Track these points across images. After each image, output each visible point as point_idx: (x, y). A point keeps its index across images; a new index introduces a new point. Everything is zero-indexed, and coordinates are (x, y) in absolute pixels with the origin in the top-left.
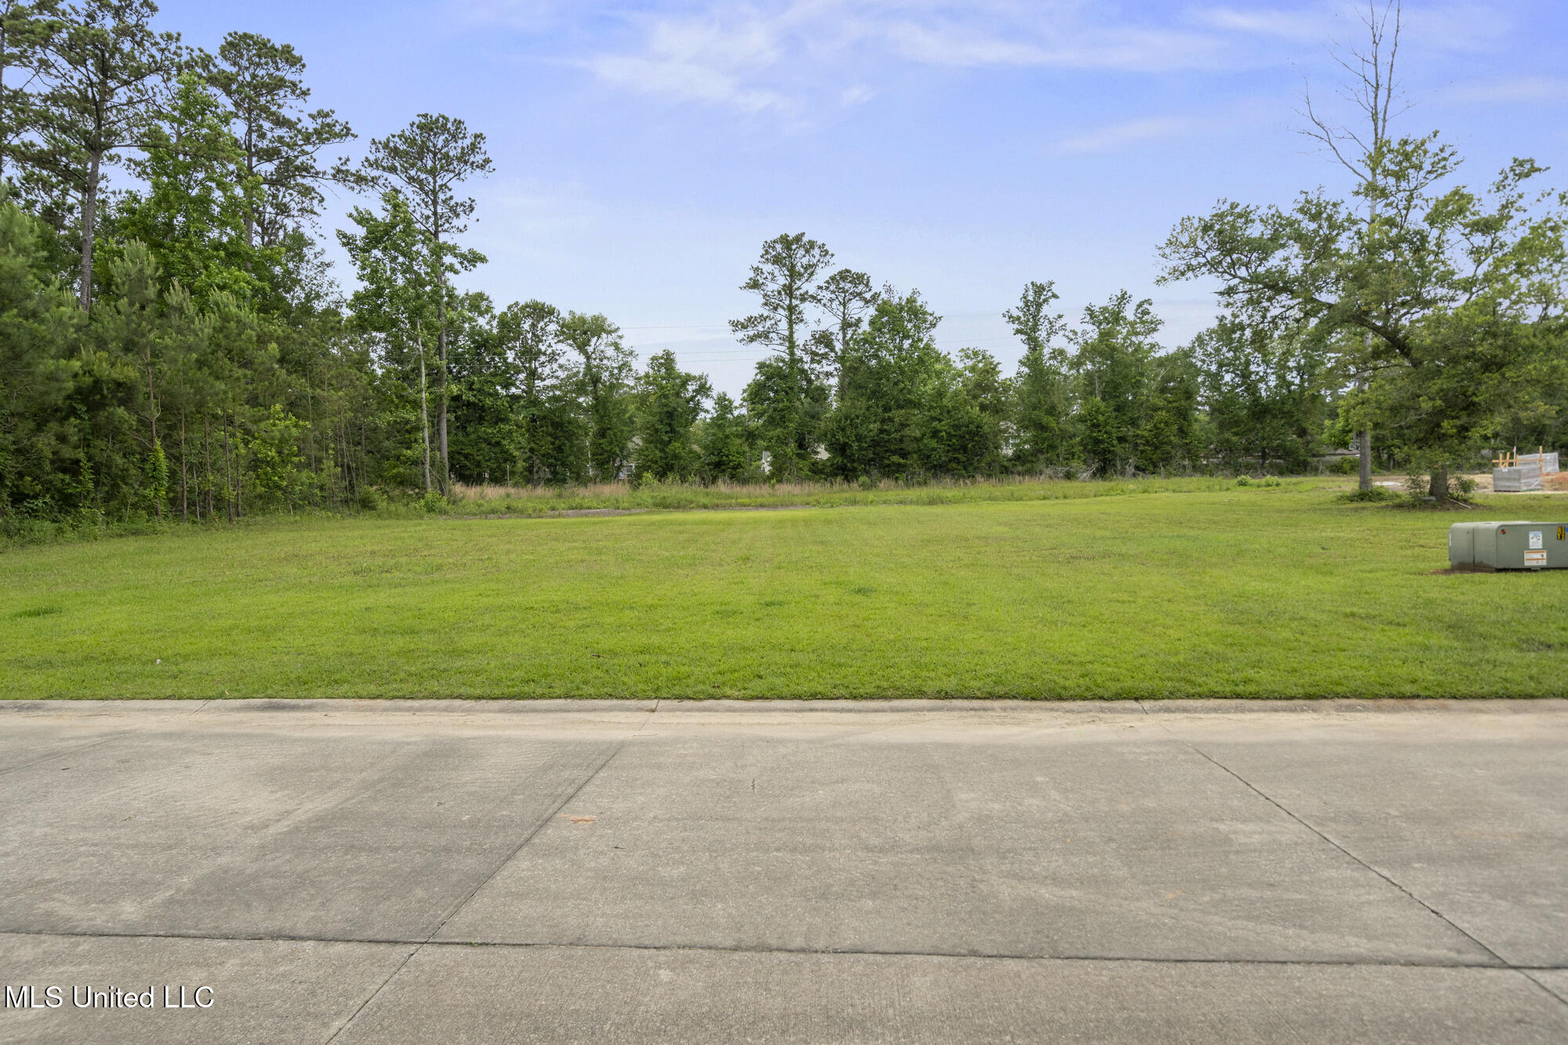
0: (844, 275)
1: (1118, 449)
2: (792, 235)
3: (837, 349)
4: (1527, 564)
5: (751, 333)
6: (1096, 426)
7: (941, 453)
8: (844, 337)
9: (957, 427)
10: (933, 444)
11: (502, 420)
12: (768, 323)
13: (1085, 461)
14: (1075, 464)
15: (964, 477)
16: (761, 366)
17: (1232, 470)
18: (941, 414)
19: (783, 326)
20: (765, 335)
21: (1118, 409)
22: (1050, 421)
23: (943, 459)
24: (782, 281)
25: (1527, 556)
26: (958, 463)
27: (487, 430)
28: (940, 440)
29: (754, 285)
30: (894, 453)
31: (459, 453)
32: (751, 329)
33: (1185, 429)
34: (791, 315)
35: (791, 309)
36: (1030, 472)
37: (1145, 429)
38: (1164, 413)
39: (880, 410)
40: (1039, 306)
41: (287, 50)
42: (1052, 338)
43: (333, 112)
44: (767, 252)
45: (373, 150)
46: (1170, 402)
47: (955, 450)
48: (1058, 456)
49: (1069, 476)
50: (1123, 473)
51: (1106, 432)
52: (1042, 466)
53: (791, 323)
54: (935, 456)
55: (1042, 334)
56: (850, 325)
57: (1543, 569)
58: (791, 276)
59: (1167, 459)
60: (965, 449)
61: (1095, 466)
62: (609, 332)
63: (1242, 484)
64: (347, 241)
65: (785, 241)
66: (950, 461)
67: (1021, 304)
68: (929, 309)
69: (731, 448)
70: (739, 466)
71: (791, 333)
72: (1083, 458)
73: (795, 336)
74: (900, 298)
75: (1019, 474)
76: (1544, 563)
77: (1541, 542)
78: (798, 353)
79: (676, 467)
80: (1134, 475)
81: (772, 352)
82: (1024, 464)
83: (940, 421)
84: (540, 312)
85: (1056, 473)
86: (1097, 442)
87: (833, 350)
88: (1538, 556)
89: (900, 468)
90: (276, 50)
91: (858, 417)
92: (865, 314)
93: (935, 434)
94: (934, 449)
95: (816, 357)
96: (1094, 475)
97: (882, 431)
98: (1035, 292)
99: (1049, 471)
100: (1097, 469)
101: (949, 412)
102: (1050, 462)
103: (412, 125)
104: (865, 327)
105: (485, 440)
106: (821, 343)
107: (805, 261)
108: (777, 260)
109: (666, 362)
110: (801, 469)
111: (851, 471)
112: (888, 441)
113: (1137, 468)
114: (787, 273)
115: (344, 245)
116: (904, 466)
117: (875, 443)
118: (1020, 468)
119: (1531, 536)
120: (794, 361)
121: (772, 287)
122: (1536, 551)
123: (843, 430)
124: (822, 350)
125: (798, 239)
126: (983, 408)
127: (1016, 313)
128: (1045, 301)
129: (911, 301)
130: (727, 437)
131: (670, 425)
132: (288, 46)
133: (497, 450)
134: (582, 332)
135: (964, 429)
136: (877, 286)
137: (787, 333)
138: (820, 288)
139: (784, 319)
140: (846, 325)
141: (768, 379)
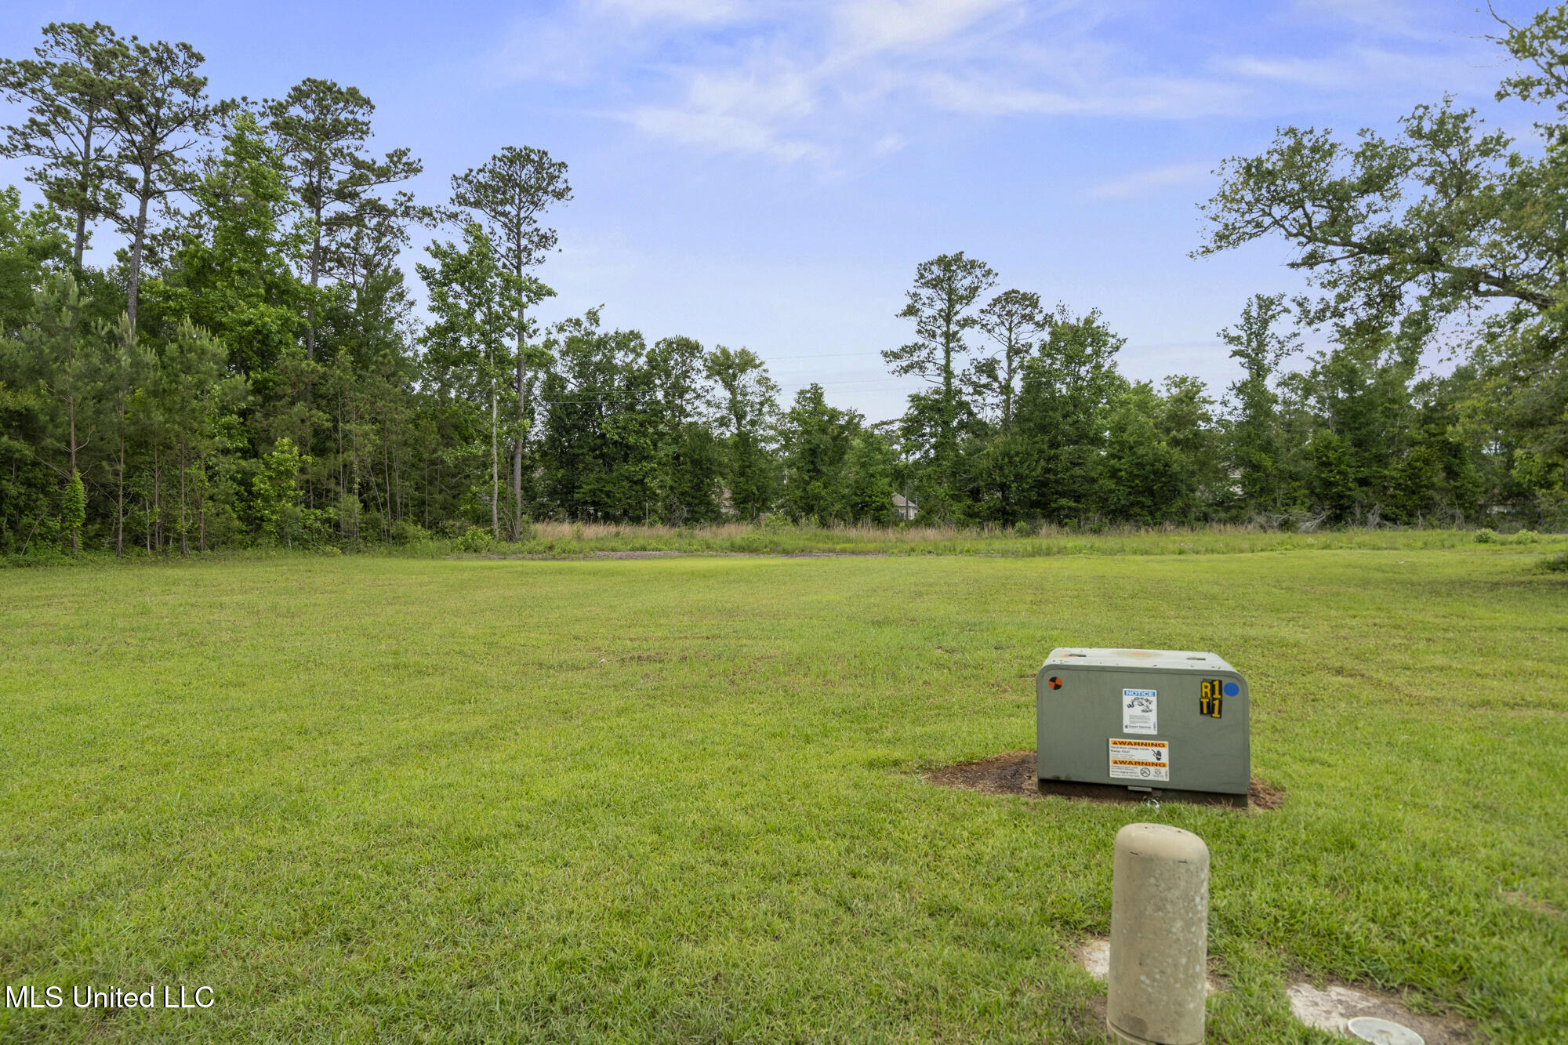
0: (1010, 297)
1: (1358, 493)
2: (950, 254)
3: (1001, 379)
4: (1117, 773)
5: (904, 364)
6: (1327, 464)
7: (1120, 495)
8: (1010, 365)
9: (1140, 466)
10: (1110, 484)
11: (645, 458)
12: (924, 353)
13: (1310, 509)
14: (1295, 510)
15: (1149, 525)
16: (915, 399)
17: (1526, 522)
18: (1121, 450)
19: (940, 355)
20: (920, 366)
21: (1359, 444)
22: (1267, 461)
23: (1123, 502)
24: (940, 305)
25: (1117, 752)
26: (1143, 508)
27: (629, 468)
28: (1119, 481)
29: (911, 311)
30: (1063, 495)
31: (601, 491)
32: (905, 359)
33: (1456, 468)
34: (948, 343)
35: (950, 337)
36: (1235, 520)
37: (1395, 469)
38: (1423, 449)
39: (1045, 447)
40: (1265, 323)
41: (353, 93)
42: (1283, 361)
43: (409, 150)
44: (922, 276)
45: (455, 185)
46: (1434, 435)
47: (1140, 493)
48: (1275, 500)
49: (1286, 526)
50: (1364, 523)
51: (1339, 473)
52: (1253, 513)
53: (948, 352)
54: (1113, 498)
55: (1269, 358)
56: (1018, 352)
57: (1163, 792)
58: (950, 300)
59: (1428, 507)
60: (1152, 493)
61: (1324, 515)
62: (756, 367)
63: (1483, 540)
64: (426, 274)
65: (944, 262)
66: (1133, 505)
67: (1241, 321)
68: (1111, 331)
69: (875, 487)
70: (882, 507)
71: (948, 362)
72: (1308, 502)
73: (952, 365)
74: (1078, 319)
75: (1219, 521)
76: (1161, 775)
77: (1153, 717)
78: (956, 383)
79: (816, 508)
80: (1380, 526)
81: (927, 384)
82: (1228, 511)
83: (1120, 458)
84: (689, 348)
85: (1269, 519)
86: (1328, 484)
87: (996, 379)
88: (1147, 754)
89: (1073, 513)
90: (341, 93)
91: (1017, 454)
92: (1035, 338)
93: (1114, 473)
94: (1111, 491)
95: (978, 389)
96: (1323, 526)
97: (1047, 471)
98: (1260, 307)
99: (1261, 519)
100: (1329, 518)
101: (1131, 448)
102: (1262, 508)
103: (494, 158)
104: (1035, 352)
105: (627, 478)
106: (983, 371)
107: (966, 282)
108: (935, 284)
109: (815, 395)
110: (954, 512)
111: (1011, 514)
112: (1057, 482)
113: (1385, 517)
114: (944, 296)
115: (424, 278)
116: (1076, 510)
117: (1041, 484)
118: (1223, 515)
119: (1127, 700)
120: (950, 393)
121: (928, 312)
122: (1140, 740)
123: (1001, 468)
124: (984, 380)
125: (958, 258)
126: (1176, 442)
127: (1234, 332)
128: (1273, 316)
129: (1088, 322)
130: (872, 476)
131: (813, 462)
132: (354, 89)
133: (638, 487)
134: (727, 367)
135: (1148, 468)
136: (1048, 306)
137: (943, 362)
138: (982, 311)
139: (940, 347)
140: (1014, 351)
141: (921, 412)
